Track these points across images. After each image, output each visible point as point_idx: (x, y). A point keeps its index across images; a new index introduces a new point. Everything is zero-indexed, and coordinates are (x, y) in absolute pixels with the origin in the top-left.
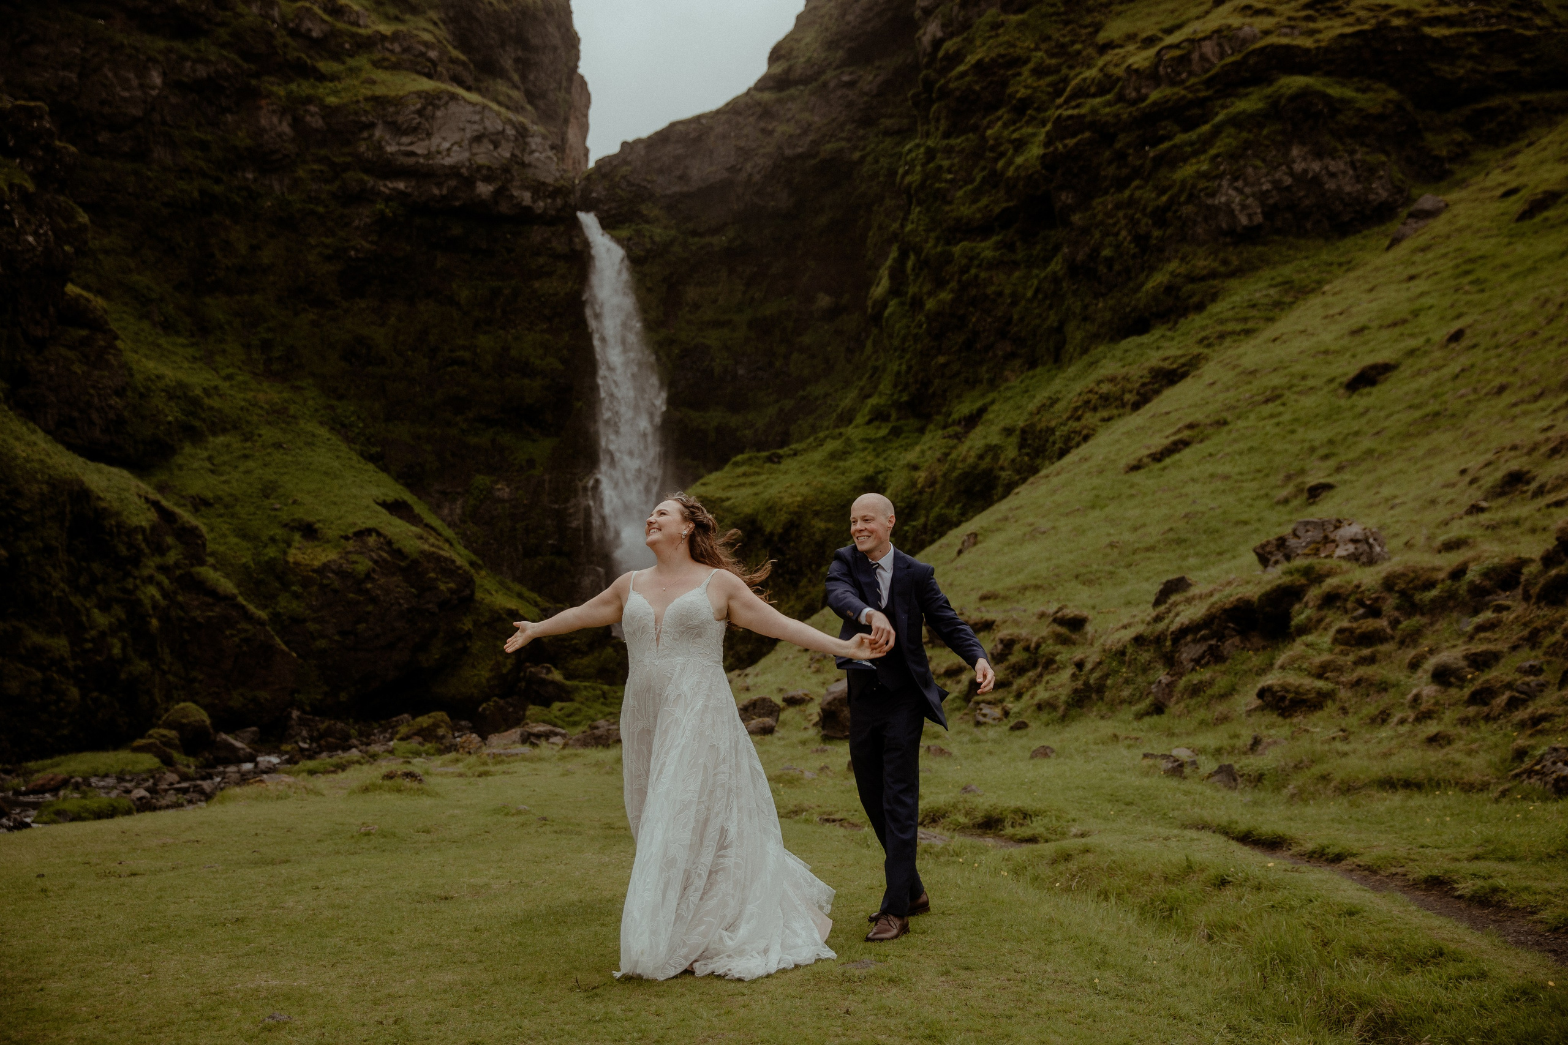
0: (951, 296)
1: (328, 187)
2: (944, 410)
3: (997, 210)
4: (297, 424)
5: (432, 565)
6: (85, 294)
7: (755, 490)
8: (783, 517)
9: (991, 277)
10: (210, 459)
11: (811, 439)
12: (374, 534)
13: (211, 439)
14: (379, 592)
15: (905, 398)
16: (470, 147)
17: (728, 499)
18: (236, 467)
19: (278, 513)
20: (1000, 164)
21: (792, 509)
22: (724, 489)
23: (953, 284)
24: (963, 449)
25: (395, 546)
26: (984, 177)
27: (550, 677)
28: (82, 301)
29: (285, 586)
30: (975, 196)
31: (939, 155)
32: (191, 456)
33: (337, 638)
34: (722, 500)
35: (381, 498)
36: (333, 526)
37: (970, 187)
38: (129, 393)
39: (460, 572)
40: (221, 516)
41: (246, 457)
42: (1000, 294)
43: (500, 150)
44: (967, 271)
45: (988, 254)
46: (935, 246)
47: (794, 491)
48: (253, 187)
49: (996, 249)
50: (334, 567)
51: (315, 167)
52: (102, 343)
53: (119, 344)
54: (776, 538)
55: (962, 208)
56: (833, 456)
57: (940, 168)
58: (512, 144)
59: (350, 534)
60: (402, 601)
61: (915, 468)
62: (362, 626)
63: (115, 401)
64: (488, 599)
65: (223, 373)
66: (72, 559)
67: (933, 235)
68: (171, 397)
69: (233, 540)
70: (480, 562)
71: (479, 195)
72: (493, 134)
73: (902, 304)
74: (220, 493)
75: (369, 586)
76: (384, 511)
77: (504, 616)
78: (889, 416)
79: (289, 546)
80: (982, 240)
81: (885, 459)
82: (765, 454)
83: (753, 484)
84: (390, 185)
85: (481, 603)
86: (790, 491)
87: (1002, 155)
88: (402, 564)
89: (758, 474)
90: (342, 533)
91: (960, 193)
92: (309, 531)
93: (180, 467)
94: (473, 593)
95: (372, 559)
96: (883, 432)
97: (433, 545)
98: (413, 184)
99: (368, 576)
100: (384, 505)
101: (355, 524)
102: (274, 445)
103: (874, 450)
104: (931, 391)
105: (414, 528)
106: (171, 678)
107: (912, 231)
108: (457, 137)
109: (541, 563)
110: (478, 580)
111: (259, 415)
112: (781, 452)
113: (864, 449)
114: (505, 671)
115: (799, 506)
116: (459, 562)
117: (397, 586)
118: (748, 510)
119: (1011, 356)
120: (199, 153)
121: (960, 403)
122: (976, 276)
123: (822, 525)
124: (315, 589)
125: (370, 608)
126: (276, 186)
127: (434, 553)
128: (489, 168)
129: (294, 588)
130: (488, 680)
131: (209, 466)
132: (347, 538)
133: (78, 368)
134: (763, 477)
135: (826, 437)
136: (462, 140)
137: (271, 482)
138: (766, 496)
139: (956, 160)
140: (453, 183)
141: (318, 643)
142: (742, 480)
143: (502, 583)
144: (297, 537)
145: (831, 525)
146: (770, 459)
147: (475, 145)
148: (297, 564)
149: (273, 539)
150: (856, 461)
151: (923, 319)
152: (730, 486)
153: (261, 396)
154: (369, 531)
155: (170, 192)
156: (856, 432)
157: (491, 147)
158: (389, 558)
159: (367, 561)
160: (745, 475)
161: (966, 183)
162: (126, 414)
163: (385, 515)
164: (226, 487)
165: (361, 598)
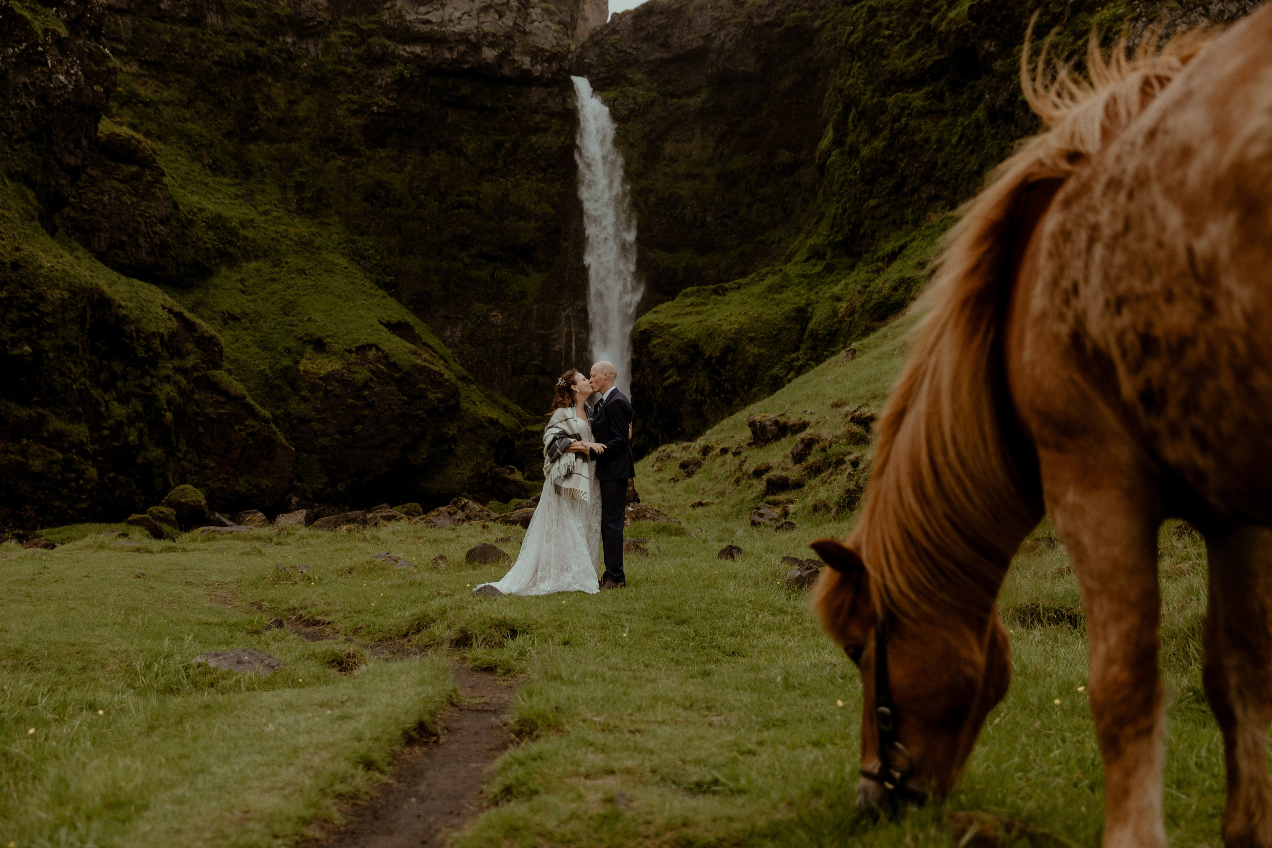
0: (883, 144)
1: (355, 51)
2: (872, 249)
3: (929, 62)
4: (320, 254)
5: (422, 378)
6: (137, 136)
7: (700, 318)
8: (721, 343)
9: (920, 125)
10: (242, 280)
11: (754, 274)
12: (374, 349)
13: (245, 264)
14: (374, 399)
15: (839, 238)
16: (478, 17)
17: (675, 325)
18: (264, 288)
19: (293, 328)
20: (934, 19)
21: (729, 335)
22: (672, 317)
23: (886, 133)
24: (879, 282)
25: (391, 360)
26: (919, 33)
27: (511, 477)
28: (133, 141)
29: (296, 390)
30: (911, 48)
31: (879, 14)
32: (226, 277)
33: (337, 436)
34: (670, 326)
35: (386, 319)
36: (341, 341)
37: (906, 42)
38: (174, 223)
39: (447, 384)
40: (246, 329)
41: (273, 280)
42: (927, 141)
43: (504, 19)
44: (899, 120)
45: (919, 103)
46: (872, 98)
47: (732, 319)
48: (292, 50)
49: (926, 98)
50: (338, 376)
51: (345, 33)
52: (150, 178)
53: (166, 180)
54: (714, 361)
55: (897, 61)
56: (770, 289)
57: (879, 25)
58: (514, 14)
59: (354, 349)
60: (394, 407)
61: (838, 299)
62: (358, 428)
63: (160, 228)
64: (472, 409)
65: (261, 209)
66: (95, 358)
67: (870, 87)
68: (210, 228)
69: (254, 349)
70: (471, 377)
71: (485, 59)
72: (498, 5)
73: (842, 153)
74: (247, 310)
75: (366, 393)
76: (385, 329)
77: (486, 424)
78: (825, 254)
79: (302, 357)
80: (914, 91)
81: (816, 293)
82: (711, 287)
83: (698, 313)
84: (408, 49)
85: (466, 412)
86: (729, 319)
87: (936, 10)
88: (397, 375)
89: (705, 304)
90: (348, 348)
91: (897, 48)
92: (320, 345)
93: (216, 287)
94: (458, 403)
95: (370, 370)
96: (818, 269)
97: (425, 360)
98: (428, 48)
99: (366, 385)
100: (389, 325)
101: (358, 340)
102: (298, 270)
103: (808, 284)
104: (862, 231)
105: (409, 345)
106: (186, 464)
107: (852, 84)
108: (467, 8)
109: (527, 380)
110: (464, 392)
111: (287, 246)
112: (726, 285)
113: (800, 283)
115: (735, 333)
116: (447, 374)
117: (391, 395)
118: (691, 336)
119: (936, 198)
120: (246, 20)
121: (886, 242)
122: (907, 125)
123: (756, 351)
124: (321, 394)
125: (366, 412)
126: (312, 49)
127: (425, 367)
128: (494, 35)
129: (303, 393)
130: (469, 479)
131: (240, 286)
132: (350, 352)
133: (127, 199)
134: (708, 307)
135: (767, 273)
136: (472, 10)
137: (291, 302)
138: (708, 323)
139: (894, 17)
140: (462, 48)
141: (320, 440)
142: (688, 310)
143: (489, 396)
144: (309, 348)
145: (763, 351)
146: (715, 292)
147: (482, 15)
148: (306, 372)
149: (288, 350)
150: (791, 294)
151: (858, 165)
152: (678, 314)
153: (292, 230)
154: (370, 346)
155: (221, 53)
156: (792, 269)
157: (497, 17)
158: (385, 370)
159: (365, 371)
160: (692, 304)
161: (902, 38)
162: (169, 239)
163: (385, 333)
164: (252, 306)
165: (359, 404)
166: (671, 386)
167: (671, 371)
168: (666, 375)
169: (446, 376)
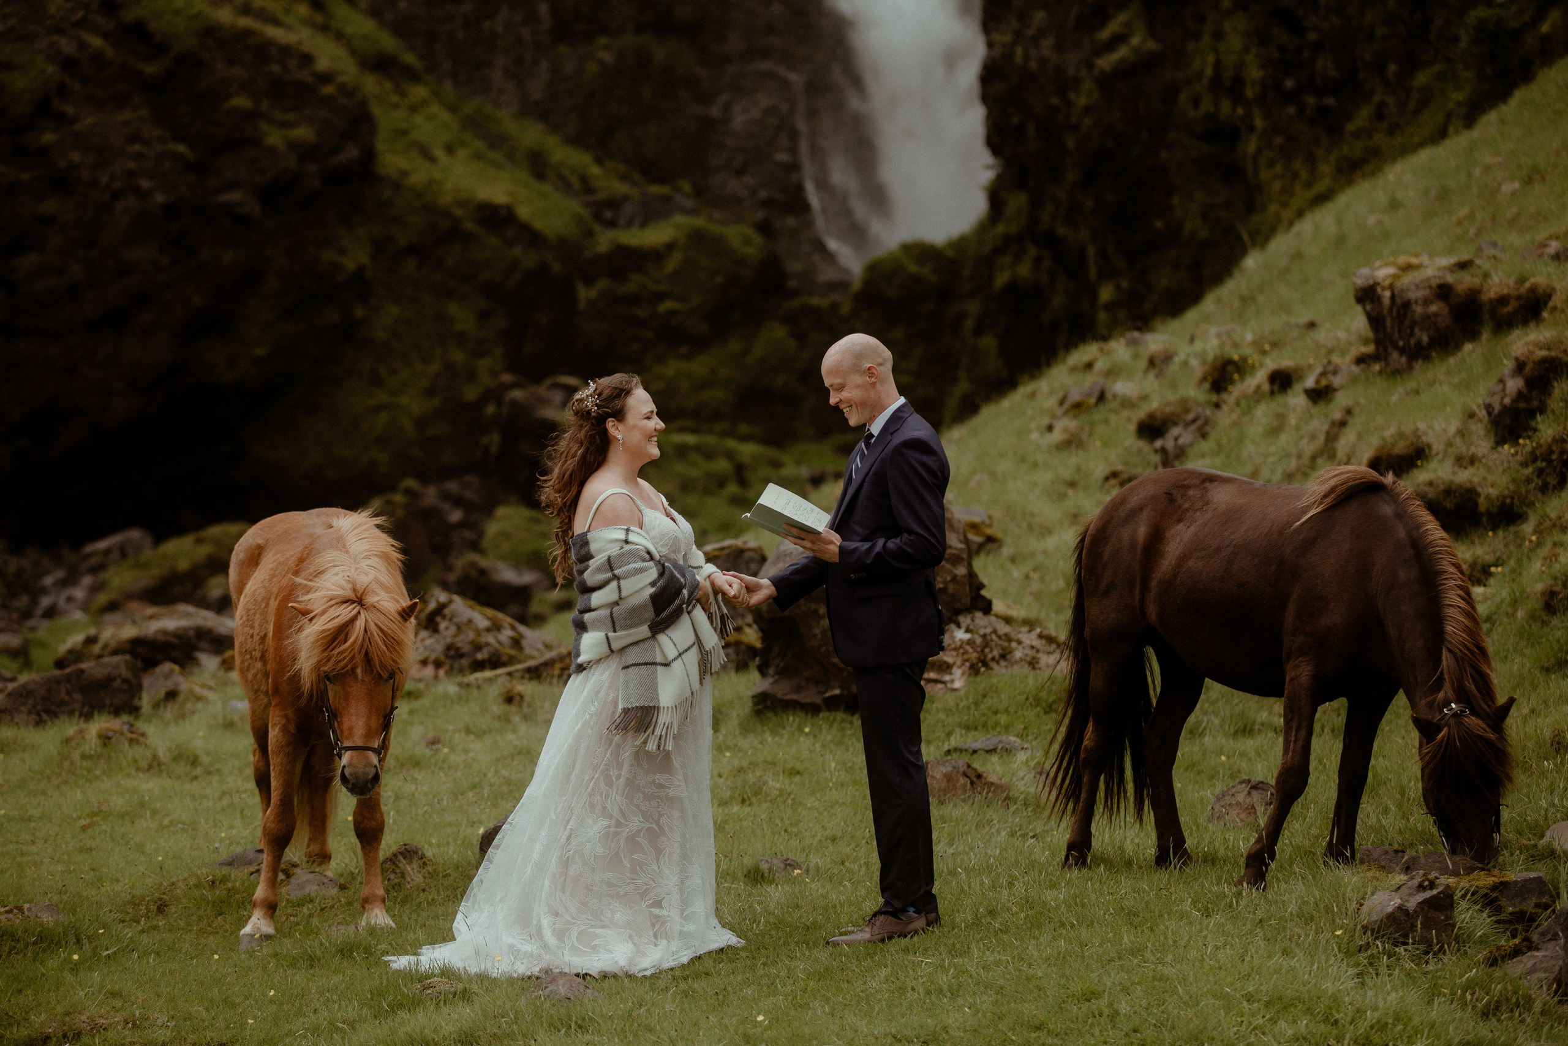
5: (238, 72)
14: (76, 157)
39: (328, 90)
60: (145, 184)
62: (27, 261)
64: (419, 174)
70: (410, 58)
75: (48, 137)
77: (469, 226)
85: (397, 186)
88: (151, 69)
94: (369, 156)
95: (56, 55)
97: (247, 9)
99: (45, 108)
109: (607, 57)
110: (386, 118)
114: (471, 394)
117: (135, 138)
125: (50, 206)
127: (247, 33)
130: (421, 423)
143: (477, 125)
158: (110, 53)
165: (25, 176)
166: (1124, 72)
167: (1123, 17)
168: (1105, 34)
169: (323, 64)
